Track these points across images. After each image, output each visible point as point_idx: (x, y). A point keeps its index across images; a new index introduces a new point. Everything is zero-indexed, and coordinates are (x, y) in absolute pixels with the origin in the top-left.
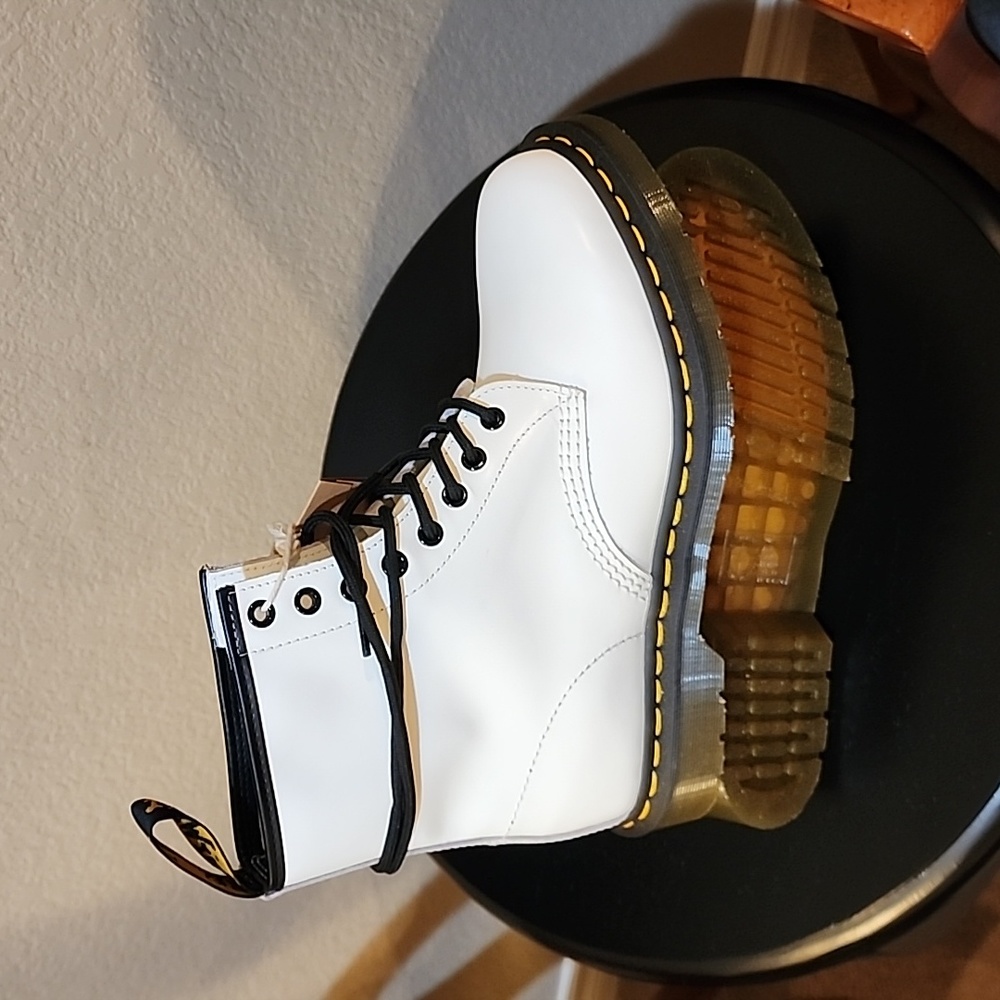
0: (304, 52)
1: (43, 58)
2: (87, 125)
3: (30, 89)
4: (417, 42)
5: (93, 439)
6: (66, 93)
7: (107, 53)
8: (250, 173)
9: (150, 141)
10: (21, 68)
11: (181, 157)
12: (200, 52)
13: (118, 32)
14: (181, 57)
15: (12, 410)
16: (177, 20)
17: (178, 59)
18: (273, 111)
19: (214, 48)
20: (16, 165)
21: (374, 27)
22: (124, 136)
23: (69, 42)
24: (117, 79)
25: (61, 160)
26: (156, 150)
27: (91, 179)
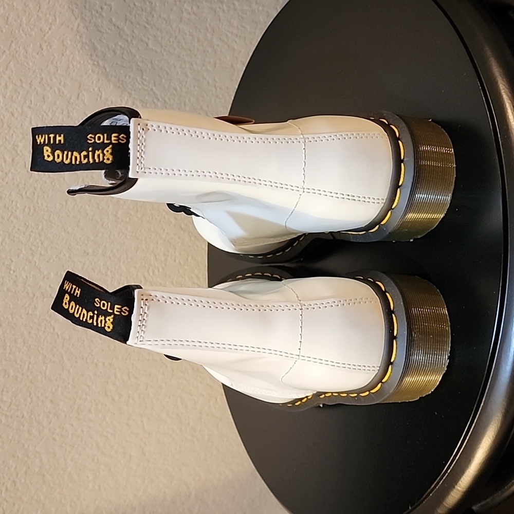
0: (190, 32)
1: (25, 64)
2: (57, 92)
3: (21, 80)
4: (268, 12)
5: (90, 251)
6: (42, 79)
7: (63, 55)
8: (165, 101)
9: (98, 95)
10: (14, 71)
11: (119, 100)
12: (120, 43)
13: (68, 43)
14: (109, 48)
15: (38, 240)
16: (102, 30)
17: (107, 50)
18: (175, 67)
19: (129, 40)
20: (19, 118)
21: (235, 10)
22: (81, 94)
23: (39, 53)
24: (71, 66)
25: (45, 112)
26: (102, 98)
27: (65, 119)
